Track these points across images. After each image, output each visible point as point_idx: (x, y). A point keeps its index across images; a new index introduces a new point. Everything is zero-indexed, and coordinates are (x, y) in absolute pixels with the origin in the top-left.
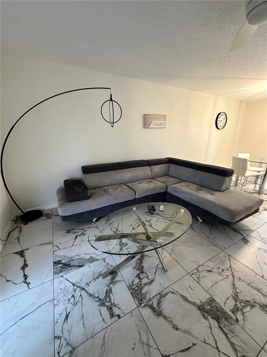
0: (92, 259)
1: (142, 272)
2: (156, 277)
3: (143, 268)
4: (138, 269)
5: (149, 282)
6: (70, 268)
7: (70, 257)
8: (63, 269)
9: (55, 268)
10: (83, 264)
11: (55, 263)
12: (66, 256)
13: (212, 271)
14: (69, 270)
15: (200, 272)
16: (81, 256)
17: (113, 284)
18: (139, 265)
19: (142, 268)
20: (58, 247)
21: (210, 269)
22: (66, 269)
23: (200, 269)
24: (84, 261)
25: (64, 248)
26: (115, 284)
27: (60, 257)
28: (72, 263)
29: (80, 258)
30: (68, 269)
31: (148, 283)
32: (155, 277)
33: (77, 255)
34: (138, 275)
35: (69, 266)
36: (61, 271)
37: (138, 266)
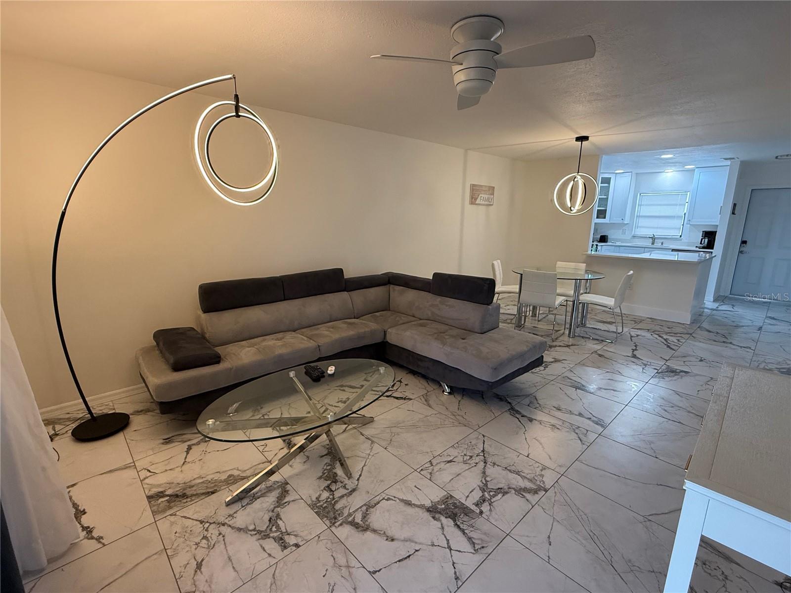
0: (231, 478)
1: (335, 482)
2: (359, 484)
3: (337, 476)
4: (328, 479)
5: (348, 493)
6: (189, 500)
7: (184, 483)
8: (173, 504)
9: (154, 506)
10: (215, 488)
11: (149, 498)
12: (173, 483)
13: (454, 460)
14: (187, 502)
15: (434, 465)
16: (209, 478)
17: (282, 507)
18: (329, 472)
19: (334, 476)
20: (149, 471)
21: (451, 458)
22: (179, 503)
23: (434, 462)
24: (217, 484)
25: (166, 470)
26: (286, 506)
27: (159, 486)
28: (189, 492)
29: (207, 481)
30: (185, 501)
31: (346, 494)
32: (357, 485)
33: (198, 478)
34: (328, 487)
35: (184, 496)
36: (170, 508)
37: (326, 474)
